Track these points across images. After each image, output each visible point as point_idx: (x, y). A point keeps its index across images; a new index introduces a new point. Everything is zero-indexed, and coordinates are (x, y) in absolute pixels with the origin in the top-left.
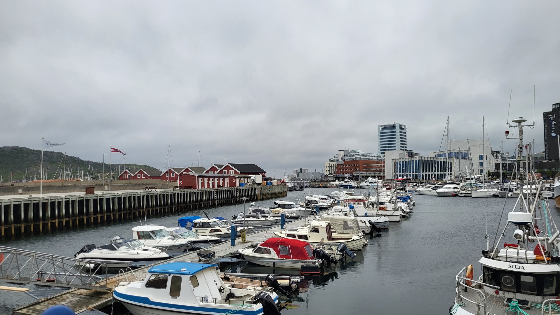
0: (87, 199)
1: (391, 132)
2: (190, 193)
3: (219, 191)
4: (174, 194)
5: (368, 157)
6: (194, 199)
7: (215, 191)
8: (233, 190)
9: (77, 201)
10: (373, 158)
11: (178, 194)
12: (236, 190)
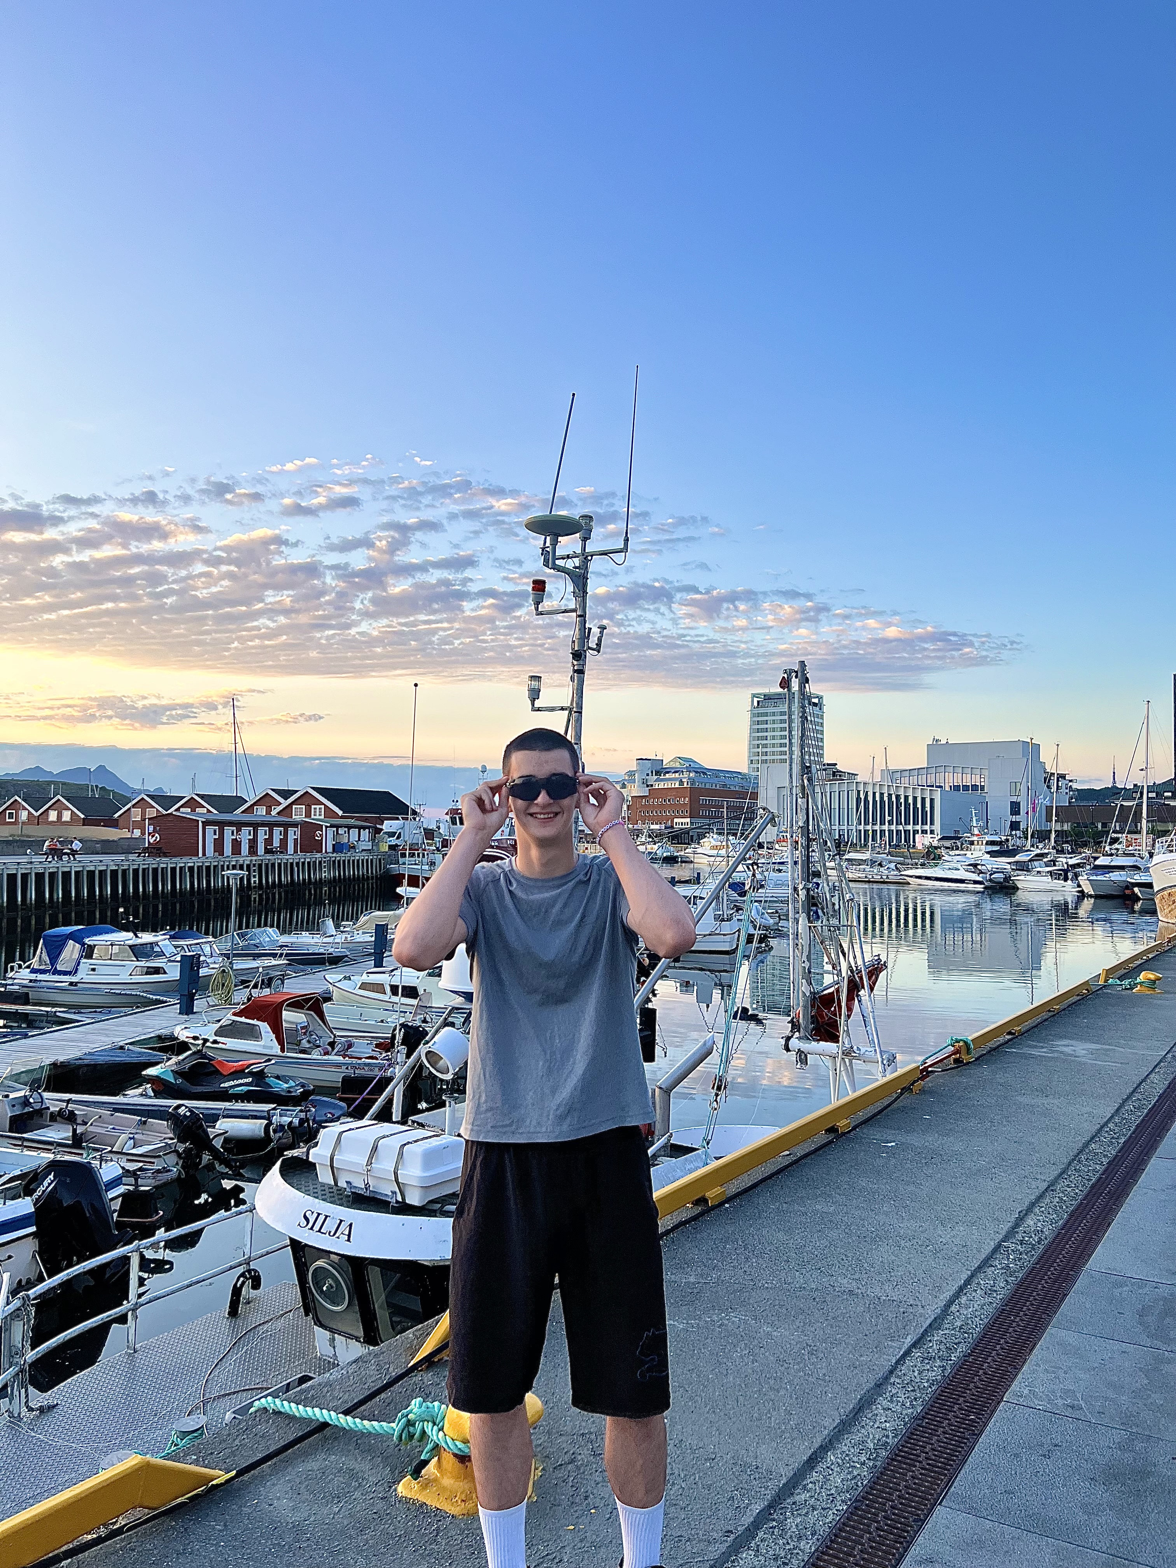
1: (782, 713)
2: (173, 870)
3: (267, 865)
4: (124, 871)
5: (715, 781)
6: (186, 888)
7: (254, 865)
8: (309, 863)
11: (136, 871)
12: (320, 862)
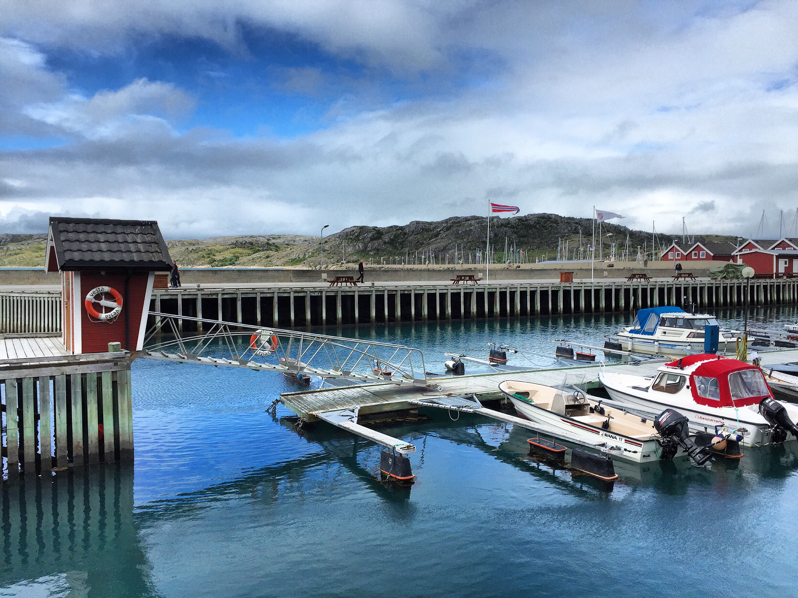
0: (553, 289)
9: (539, 292)
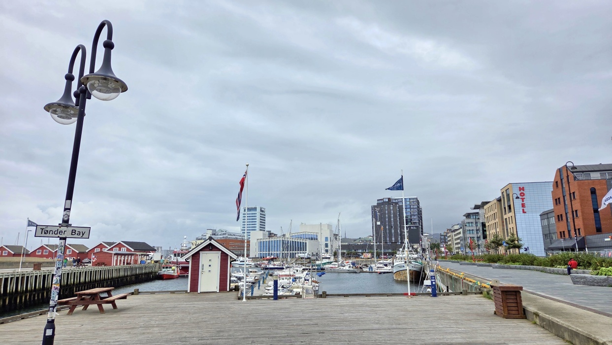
1: (252, 214)
2: (105, 270)
3: (132, 268)
5: (234, 237)
7: (129, 268)
10: (238, 237)
